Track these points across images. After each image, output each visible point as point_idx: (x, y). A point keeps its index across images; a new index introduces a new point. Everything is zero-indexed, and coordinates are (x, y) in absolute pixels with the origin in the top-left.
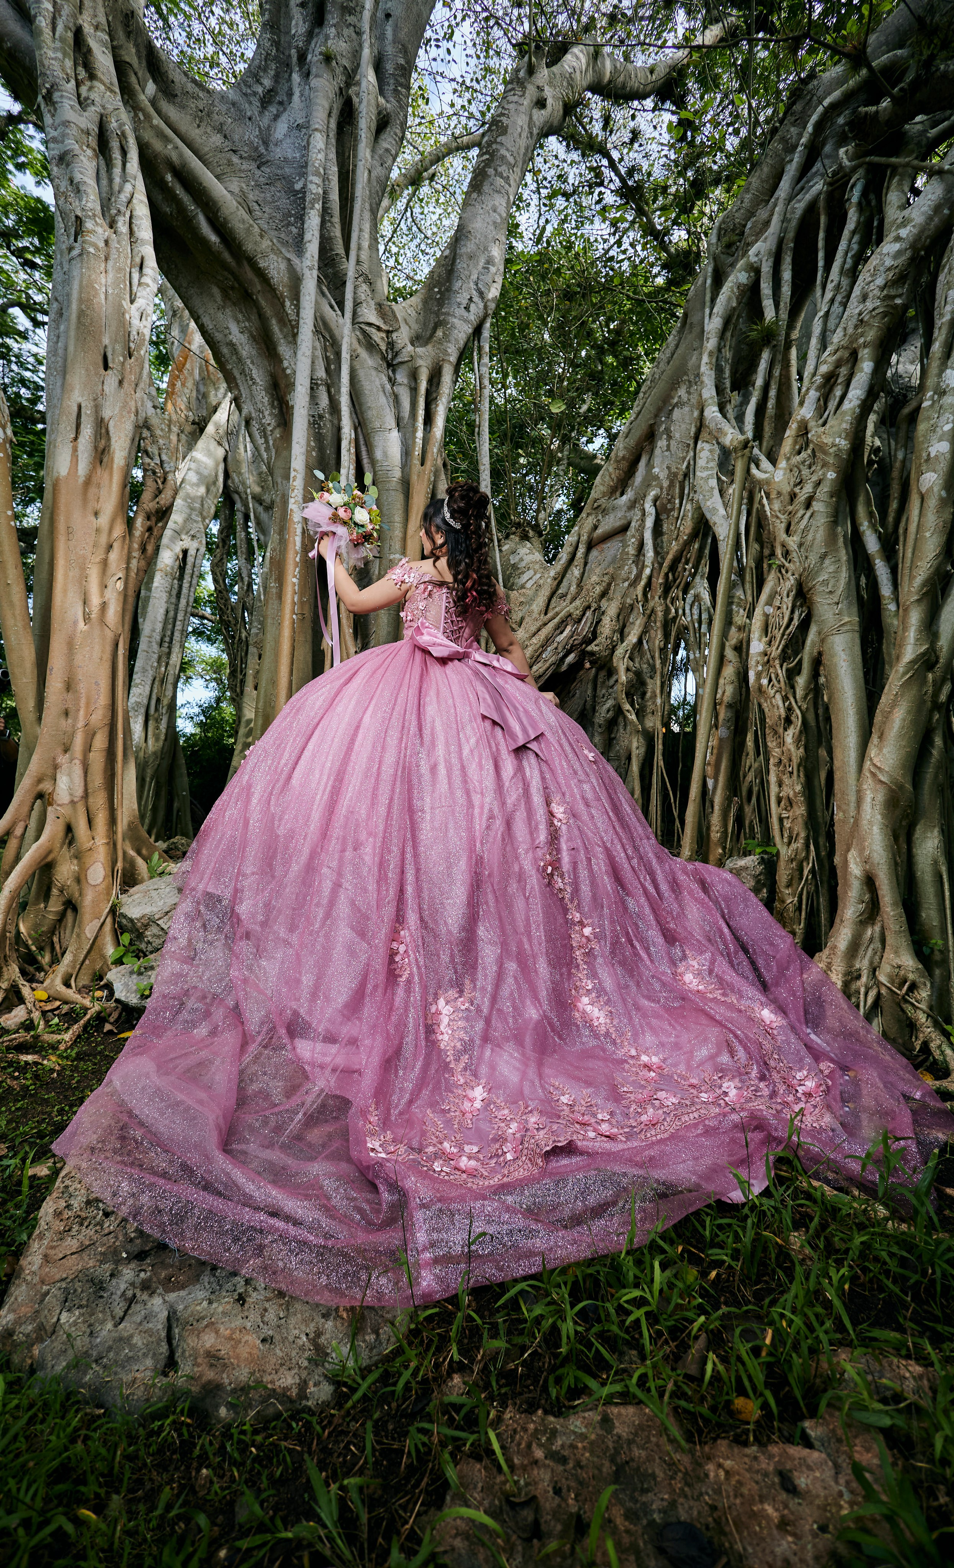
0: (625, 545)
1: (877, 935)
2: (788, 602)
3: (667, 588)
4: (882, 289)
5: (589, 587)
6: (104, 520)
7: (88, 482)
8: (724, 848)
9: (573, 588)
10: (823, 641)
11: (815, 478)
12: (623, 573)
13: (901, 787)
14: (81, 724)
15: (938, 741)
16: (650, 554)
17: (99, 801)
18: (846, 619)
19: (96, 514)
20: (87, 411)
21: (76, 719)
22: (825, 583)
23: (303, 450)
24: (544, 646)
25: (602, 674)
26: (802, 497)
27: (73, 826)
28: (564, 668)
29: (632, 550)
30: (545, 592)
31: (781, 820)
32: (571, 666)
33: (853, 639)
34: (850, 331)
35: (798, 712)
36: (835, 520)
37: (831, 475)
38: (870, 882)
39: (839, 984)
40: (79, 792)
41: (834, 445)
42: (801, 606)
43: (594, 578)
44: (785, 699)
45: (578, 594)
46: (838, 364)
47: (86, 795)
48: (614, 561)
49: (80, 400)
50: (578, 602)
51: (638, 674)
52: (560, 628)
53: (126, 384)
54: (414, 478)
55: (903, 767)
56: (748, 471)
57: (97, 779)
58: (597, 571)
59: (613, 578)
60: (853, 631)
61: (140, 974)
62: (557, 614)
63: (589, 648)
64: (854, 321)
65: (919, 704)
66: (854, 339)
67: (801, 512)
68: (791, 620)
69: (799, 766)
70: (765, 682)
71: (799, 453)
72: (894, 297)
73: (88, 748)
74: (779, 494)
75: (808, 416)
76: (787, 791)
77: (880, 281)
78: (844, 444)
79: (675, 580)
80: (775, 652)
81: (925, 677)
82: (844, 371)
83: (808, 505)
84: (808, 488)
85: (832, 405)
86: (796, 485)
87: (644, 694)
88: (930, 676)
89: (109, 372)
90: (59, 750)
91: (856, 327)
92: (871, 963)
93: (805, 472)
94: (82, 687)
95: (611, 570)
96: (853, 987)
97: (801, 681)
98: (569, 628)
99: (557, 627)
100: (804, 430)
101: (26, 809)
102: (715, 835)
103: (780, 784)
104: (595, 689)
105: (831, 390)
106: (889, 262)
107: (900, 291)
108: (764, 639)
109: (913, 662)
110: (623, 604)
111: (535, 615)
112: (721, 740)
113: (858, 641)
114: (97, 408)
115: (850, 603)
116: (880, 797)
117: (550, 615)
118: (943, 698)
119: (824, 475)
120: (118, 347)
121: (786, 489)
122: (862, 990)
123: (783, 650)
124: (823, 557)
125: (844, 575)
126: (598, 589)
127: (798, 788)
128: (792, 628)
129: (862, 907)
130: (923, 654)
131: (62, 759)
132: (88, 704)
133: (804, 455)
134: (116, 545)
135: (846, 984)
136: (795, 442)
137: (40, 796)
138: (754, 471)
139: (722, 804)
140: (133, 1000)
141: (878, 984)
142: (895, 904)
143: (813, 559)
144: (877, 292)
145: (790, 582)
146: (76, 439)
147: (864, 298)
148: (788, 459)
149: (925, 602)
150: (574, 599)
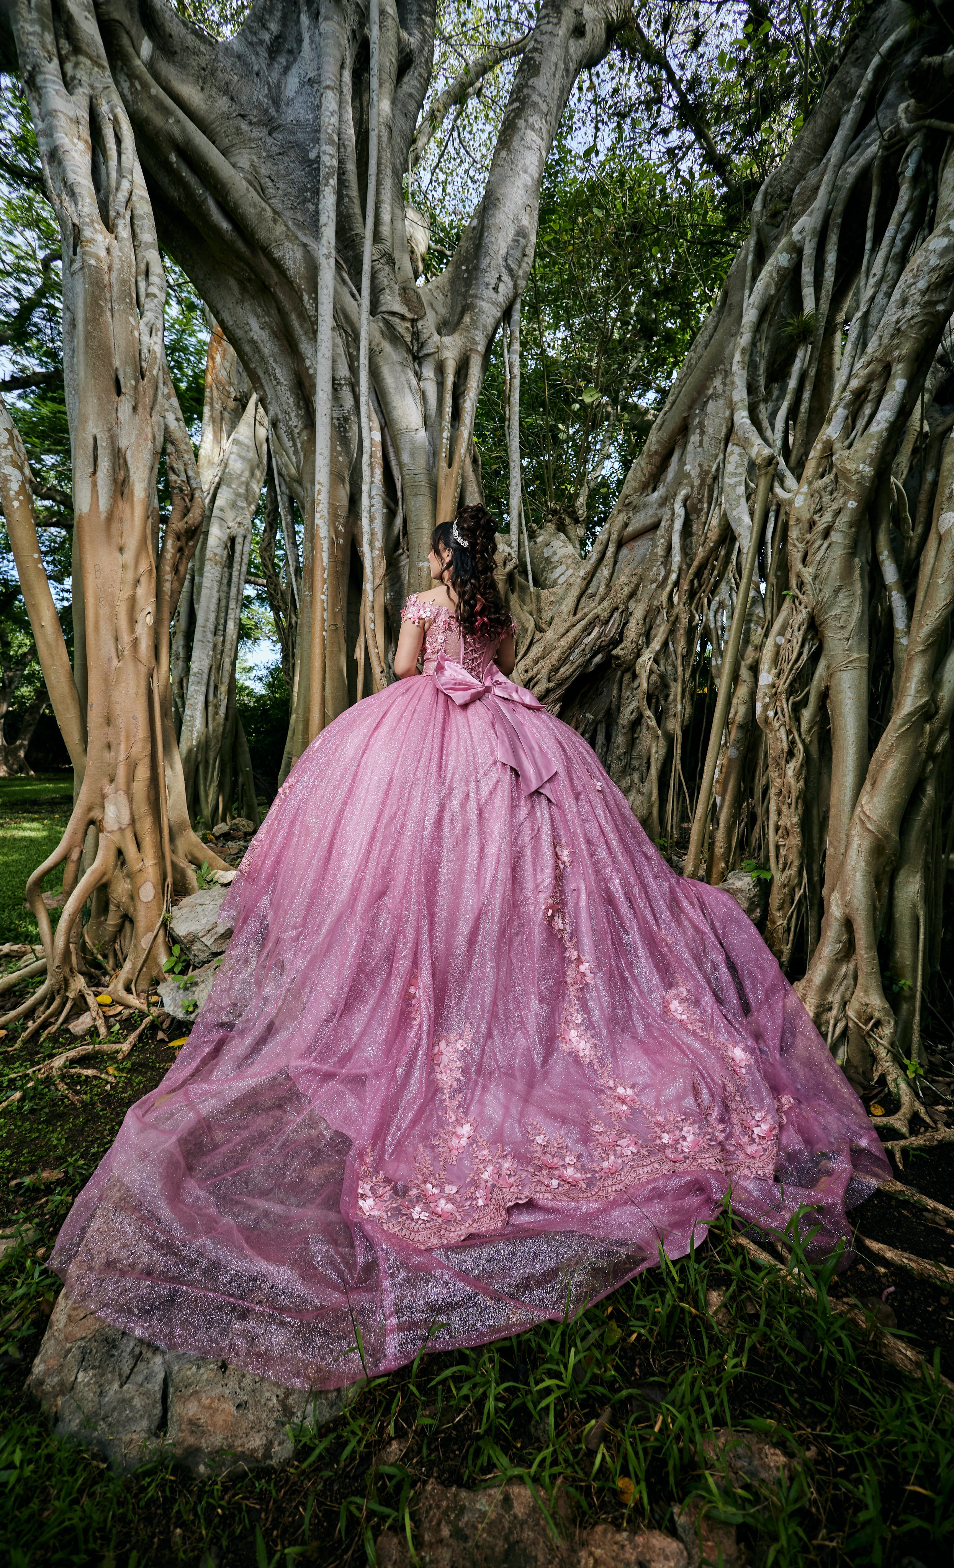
0: (654, 546)
1: (851, 972)
2: (799, 635)
3: (692, 594)
4: (923, 293)
5: (617, 588)
6: (129, 556)
7: (110, 518)
8: (727, 863)
9: (602, 589)
10: (831, 676)
11: (835, 506)
12: (651, 575)
13: (887, 837)
14: (122, 757)
15: (930, 790)
16: (677, 558)
17: (146, 825)
18: (856, 656)
19: (121, 550)
20: (103, 444)
21: (117, 752)
22: (838, 617)
23: (327, 461)
24: (572, 648)
25: (627, 676)
26: (820, 527)
27: (124, 850)
28: (592, 668)
29: (660, 551)
30: (575, 592)
31: (777, 847)
32: (598, 666)
33: (860, 677)
34: (886, 341)
35: (800, 746)
36: (853, 550)
37: (852, 504)
38: (848, 924)
39: (811, 1015)
40: (126, 819)
41: (857, 472)
42: (812, 639)
43: (623, 579)
44: (789, 732)
45: (607, 594)
46: (870, 379)
47: (133, 821)
48: (642, 561)
49: (95, 431)
50: (606, 604)
51: (662, 677)
52: (588, 630)
53: (140, 409)
54: (441, 481)
55: (891, 817)
56: (771, 489)
57: (143, 808)
58: (627, 571)
59: (641, 579)
60: (861, 668)
61: (186, 989)
62: (586, 615)
63: (614, 652)
64: (890, 330)
65: (914, 756)
66: (888, 350)
67: (819, 542)
68: (800, 654)
69: (797, 798)
70: (771, 714)
71: (822, 476)
72: (936, 303)
73: (131, 778)
74: (798, 520)
75: (835, 436)
76: (784, 821)
77: (922, 284)
78: (867, 470)
79: (700, 586)
80: (782, 686)
81: (923, 728)
82: (875, 386)
83: (826, 534)
84: (827, 517)
85: (861, 423)
86: (815, 513)
87: (667, 696)
88: (928, 727)
89: (122, 397)
90: (106, 781)
91: (892, 337)
92: (843, 997)
93: (826, 498)
94: (121, 722)
95: (639, 571)
96: (824, 1017)
97: (807, 714)
98: (596, 630)
99: (585, 629)
100: (829, 451)
101: (80, 836)
102: (719, 851)
103: (779, 813)
104: (620, 690)
105: (861, 407)
106: (934, 261)
107: (944, 295)
108: (774, 671)
109: (911, 714)
110: (650, 606)
111: (564, 616)
112: (730, 760)
113: (865, 678)
114: (113, 439)
115: (861, 639)
116: (866, 844)
117: (579, 616)
118: (939, 748)
119: (845, 503)
120: (129, 370)
121: (806, 516)
122: (832, 1022)
123: (791, 685)
124: (837, 591)
125: (857, 610)
126: (627, 590)
127: (795, 819)
128: (800, 663)
129: (839, 946)
130: (922, 707)
131: (108, 789)
132: (128, 738)
133: (826, 479)
134: (143, 580)
135: (818, 1015)
136: (819, 465)
137: (92, 822)
138: (778, 490)
139: (727, 821)
140: (180, 1015)
141: (847, 1017)
142: (869, 948)
143: (827, 592)
144: (918, 297)
145: (802, 615)
146: (94, 473)
147: (904, 302)
148: (810, 483)
149: (930, 652)
150: (602, 600)
